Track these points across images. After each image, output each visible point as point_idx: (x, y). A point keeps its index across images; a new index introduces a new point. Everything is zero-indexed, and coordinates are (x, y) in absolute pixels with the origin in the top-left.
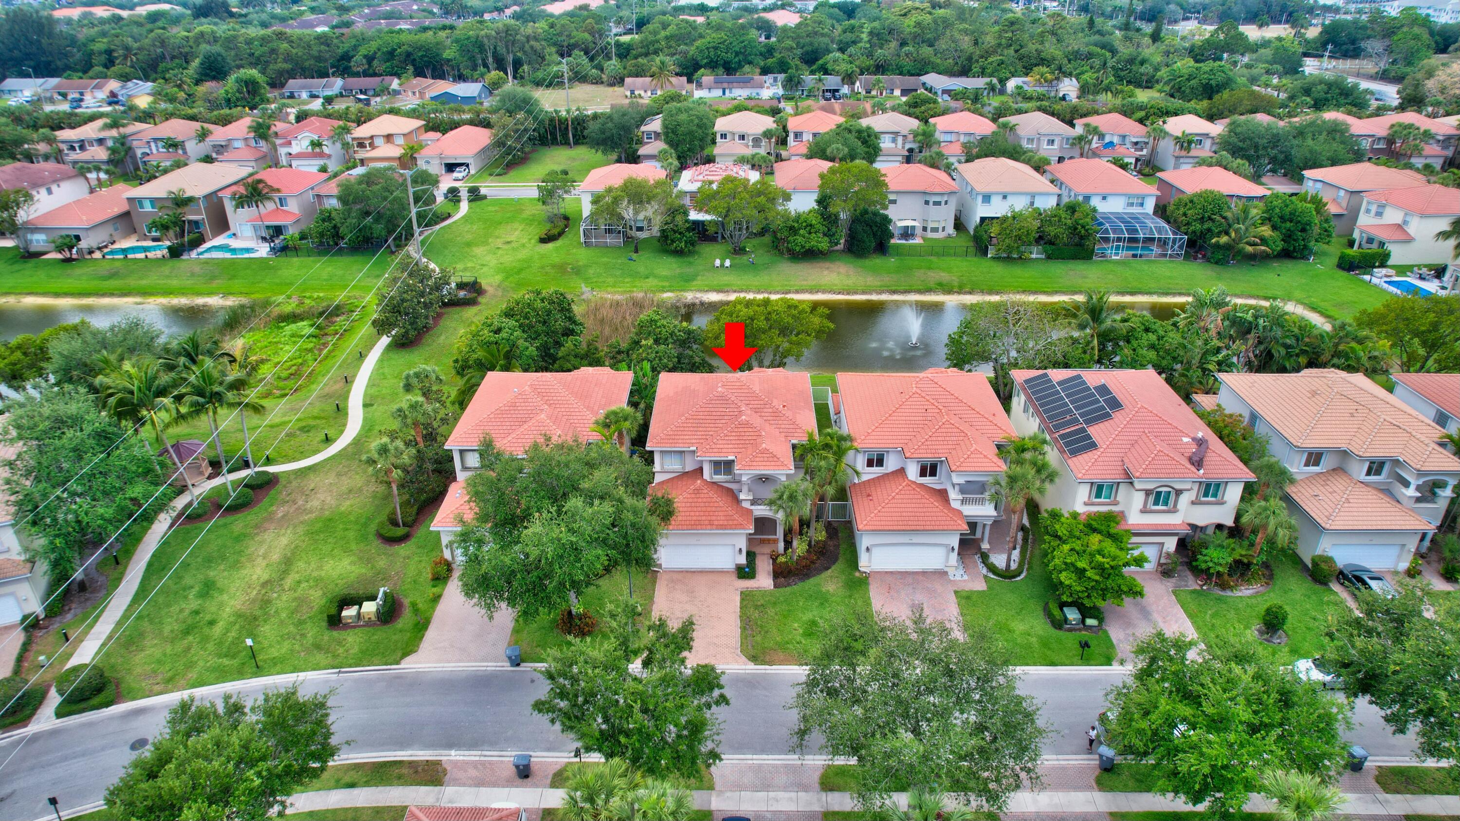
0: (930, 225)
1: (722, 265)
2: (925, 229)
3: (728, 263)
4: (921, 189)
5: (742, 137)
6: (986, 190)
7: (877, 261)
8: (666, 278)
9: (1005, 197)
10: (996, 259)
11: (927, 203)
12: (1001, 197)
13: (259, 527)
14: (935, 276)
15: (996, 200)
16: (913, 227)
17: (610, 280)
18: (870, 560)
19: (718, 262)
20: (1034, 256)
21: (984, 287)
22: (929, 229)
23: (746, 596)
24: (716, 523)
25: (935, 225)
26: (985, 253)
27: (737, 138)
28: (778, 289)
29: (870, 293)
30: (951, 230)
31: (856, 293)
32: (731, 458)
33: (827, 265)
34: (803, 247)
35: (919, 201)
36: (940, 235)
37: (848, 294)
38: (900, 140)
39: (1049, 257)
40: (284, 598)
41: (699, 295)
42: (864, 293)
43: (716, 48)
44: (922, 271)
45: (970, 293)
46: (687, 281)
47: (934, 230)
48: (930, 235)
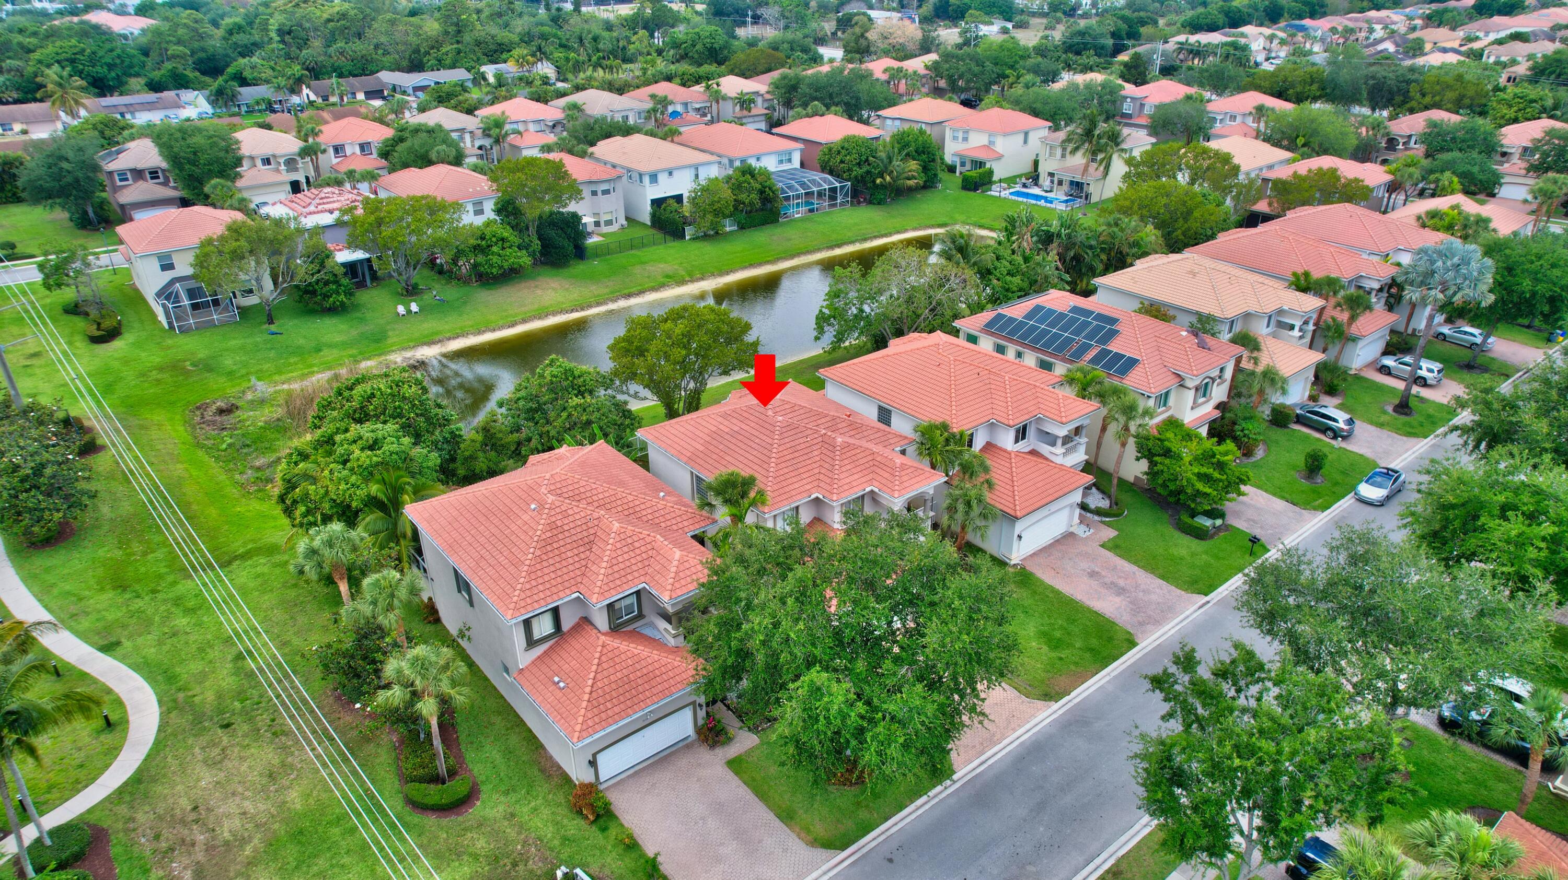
0: (603, 218)
2: (599, 224)
3: (414, 307)
5: (267, 161)
6: (652, 168)
7: (580, 268)
8: (344, 345)
9: (670, 174)
10: (695, 239)
11: (594, 193)
12: (666, 174)
14: (654, 269)
15: (662, 177)
17: (269, 366)
18: (1019, 549)
19: (400, 309)
20: (728, 229)
21: (712, 270)
22: (602, 224)
25: (608, 217)
26: (682, 236)
27: (259, 163)
28: (501, 323)
29: (605, 303)
30: (622, 221)
31: (590, 306)
32: (869, 489)
33: (527, 285)
34: (501, 267)
36: (614, 228)
37: (582, 309)
38: (468, 137)
39: (742, 227)
41: (408, 354)
42: (599, 304)
44: (639, 267)
45: (702, 279)
46: (377, 341)
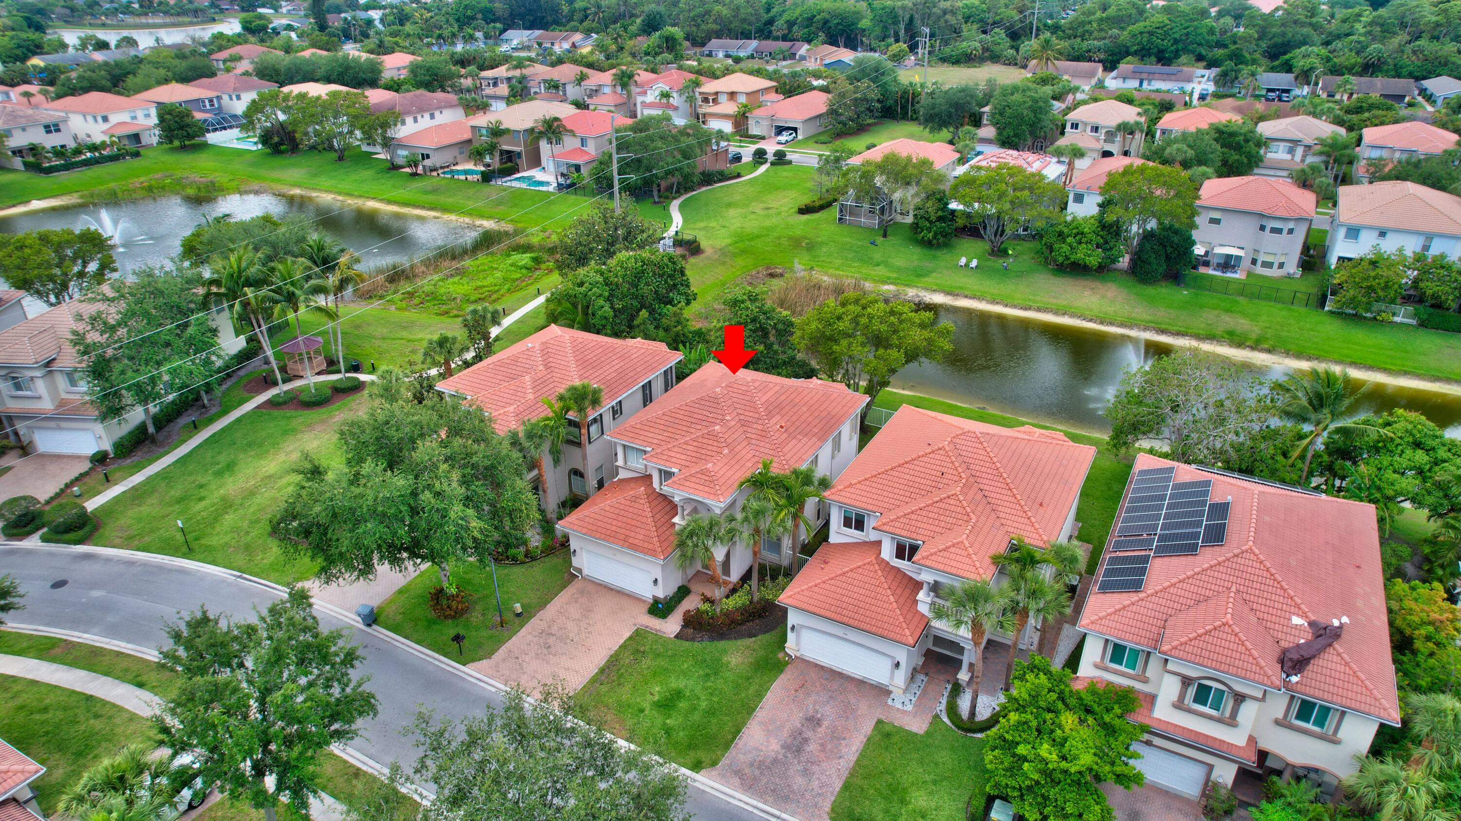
0: (1262, 258)
1: (967, 265)
2: (1254, 262)
3: (974, 263)
4: (1258, 209)
5: (1096, 129)
6: (1355, 221)
7: (1165, 291)
8: (899, 270)
9: (1381, 233)
10: (1333, 313)
11: (1262, 228)
12: (1376, 233)
13: (310, 427)
14: (1228, 321)
15: (1366, 236)
16: (1238, 258)
17: (838, 262)
18: (798, 643)
19: (963, 261)
20: (1398, 319)
21: (1293, 347)
22: (1259, 263)
23: (639, 635)
24: (631, 540)
26: (1321, 304)
27: (1089, 129)
28: (1016, 302)
29: (1130, 327)
30: (1292, 267)
31: (1111, 324)
32: (674, 470)
33: (1097, 284)
34: (1067, 258)
35: (1252, 224)
36: (1274, 272)
37: (1102, 323)
38: (1300, 151)
39: (1423, 325)
40: (266, 495)
41: (922, 293)
42: (1122, 325)
43: (1151, 33)
44: (1216, 312)
45: (1269, 351)
46: (919, 276)
47: (1268, 265)
48: (1259, 270)
